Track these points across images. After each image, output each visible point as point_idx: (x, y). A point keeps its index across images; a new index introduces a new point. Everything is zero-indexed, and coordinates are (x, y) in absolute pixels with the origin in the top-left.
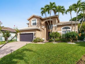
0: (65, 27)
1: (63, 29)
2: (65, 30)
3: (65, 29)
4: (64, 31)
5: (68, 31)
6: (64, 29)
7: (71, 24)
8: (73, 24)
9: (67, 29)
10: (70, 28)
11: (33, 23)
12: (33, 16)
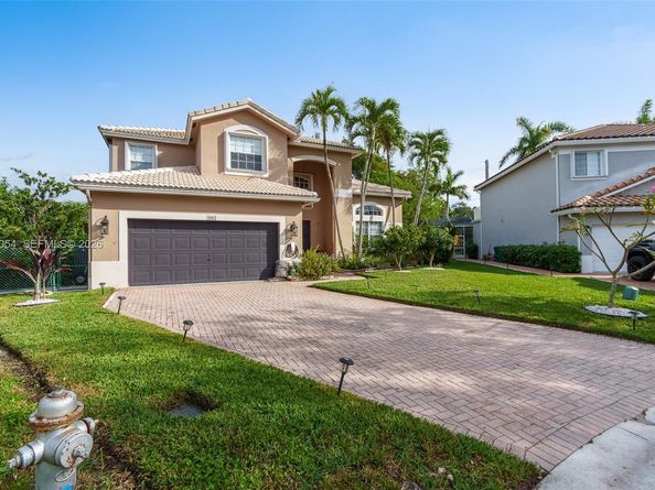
2: (367, 218)
3: (366, 213)
5: (376, 223)
7: (389, 198)
9: (371, 213)
11: (234, 155)
12: (246, 112)
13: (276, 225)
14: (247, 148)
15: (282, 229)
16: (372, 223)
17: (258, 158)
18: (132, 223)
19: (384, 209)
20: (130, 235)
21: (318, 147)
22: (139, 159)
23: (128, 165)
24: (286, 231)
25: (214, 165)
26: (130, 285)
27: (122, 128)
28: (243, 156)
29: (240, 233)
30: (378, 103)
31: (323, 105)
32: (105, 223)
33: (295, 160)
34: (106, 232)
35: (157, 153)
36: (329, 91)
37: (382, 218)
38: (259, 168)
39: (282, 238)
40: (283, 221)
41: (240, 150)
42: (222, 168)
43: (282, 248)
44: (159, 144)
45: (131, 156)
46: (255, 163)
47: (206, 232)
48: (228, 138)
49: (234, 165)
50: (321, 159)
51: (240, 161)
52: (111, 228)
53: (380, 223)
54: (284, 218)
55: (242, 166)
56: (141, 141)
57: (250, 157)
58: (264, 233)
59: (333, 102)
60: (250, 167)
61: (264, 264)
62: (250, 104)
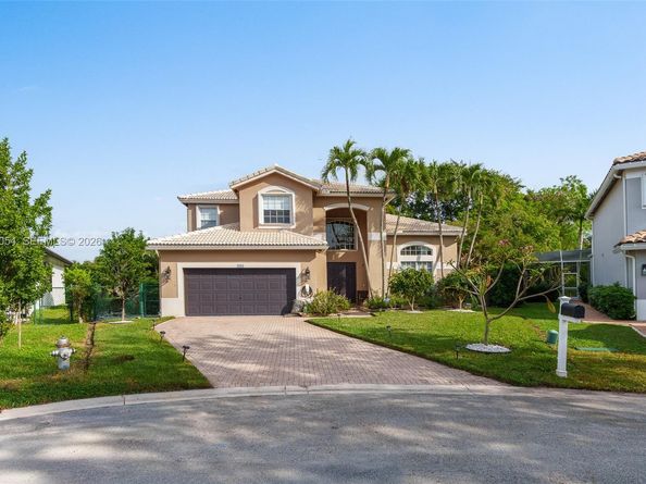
0: (413, 247)
1: (403, 253)
2: (413, 258)
3: (413, 253)
4: (408, 263)
5: (425, 263)
6: (408, 253)
7: (439, 237)
8: (444, 236)
9: (419, 253)
10: (430, 253)
11: (266, 212)
12: (274, 174)
13: (293, 270)
14: (277, 205)
15: (298, 273)
16: (419, 263)
17: (287, 213)
18: (186, 271)
19: (434, 248)
20: (186, 280)
21: (342, 195)
22: (207, 218)
23: (199, 225)
24: (302, 275)
25: (250, 222)
26: (187, 315)
27: (194, 195)
28: (274, 212)
29: (265, 277)
30: (389, 152)
31: (345, 158)
32: (168, 271)
33: (327, 209)
34: (168, 278)
35: (219, 212)
36: (349, 145)
37: (433, 258)
38: (287, 221)
39: (298, 281)
40: (299, 267)
41: (271, 208)
42: (256, 224)
43: (298, 289)
44: (221, 205)
45: (201, 216)
46: (284, 217)
47: (238, 277)
48: (261, 199)
49: (267, 220)
50: (345, 205)
51: (271, 217)
52: (172, 276)
53: (430, 263)
54: (299, 264)
55: (274, 220)
56: (207, 204)
57: (280, 212)
58: (284, 277)
59: (355, 154)
60: (280, 221)
61: (285, 302)
62: (276, 168)
